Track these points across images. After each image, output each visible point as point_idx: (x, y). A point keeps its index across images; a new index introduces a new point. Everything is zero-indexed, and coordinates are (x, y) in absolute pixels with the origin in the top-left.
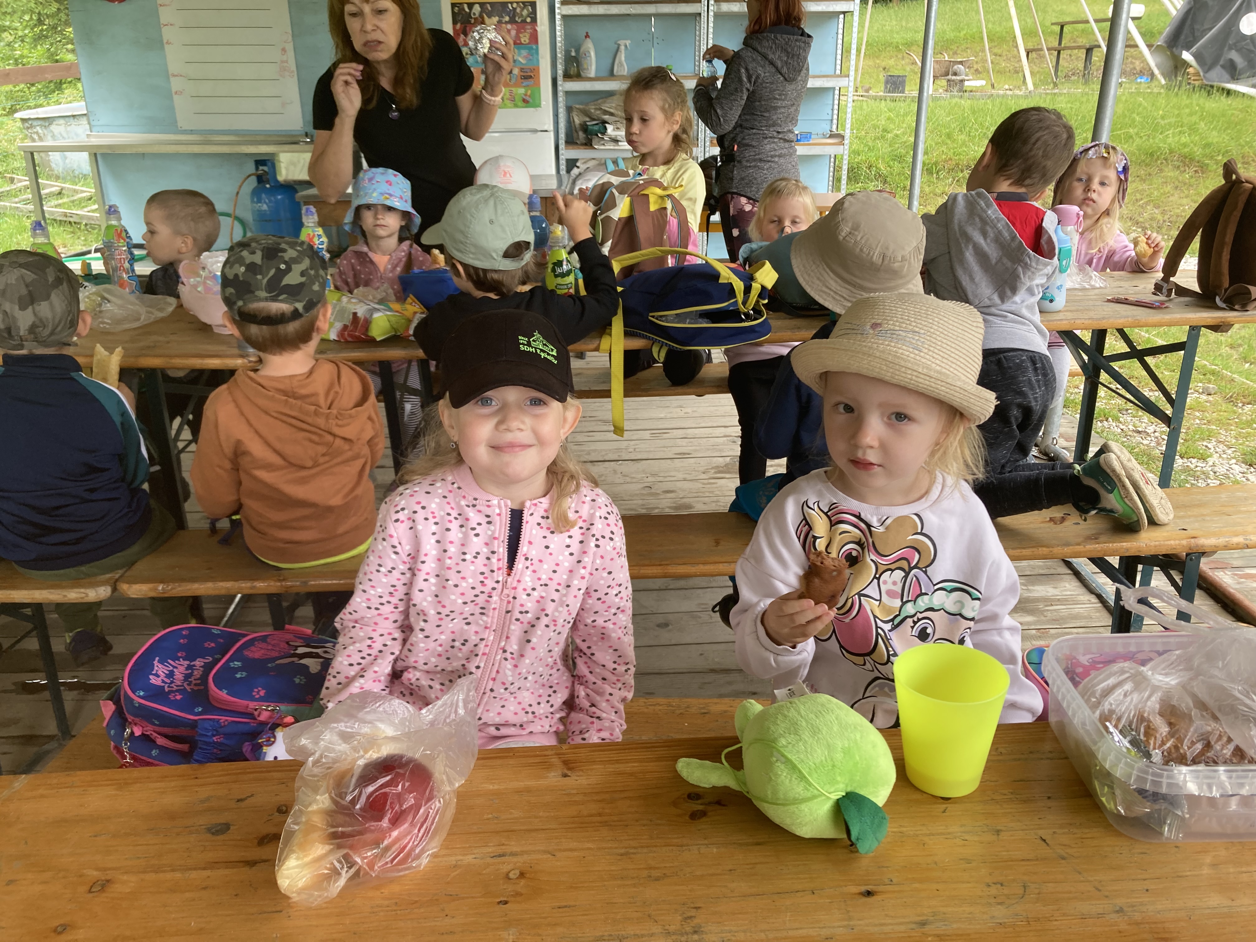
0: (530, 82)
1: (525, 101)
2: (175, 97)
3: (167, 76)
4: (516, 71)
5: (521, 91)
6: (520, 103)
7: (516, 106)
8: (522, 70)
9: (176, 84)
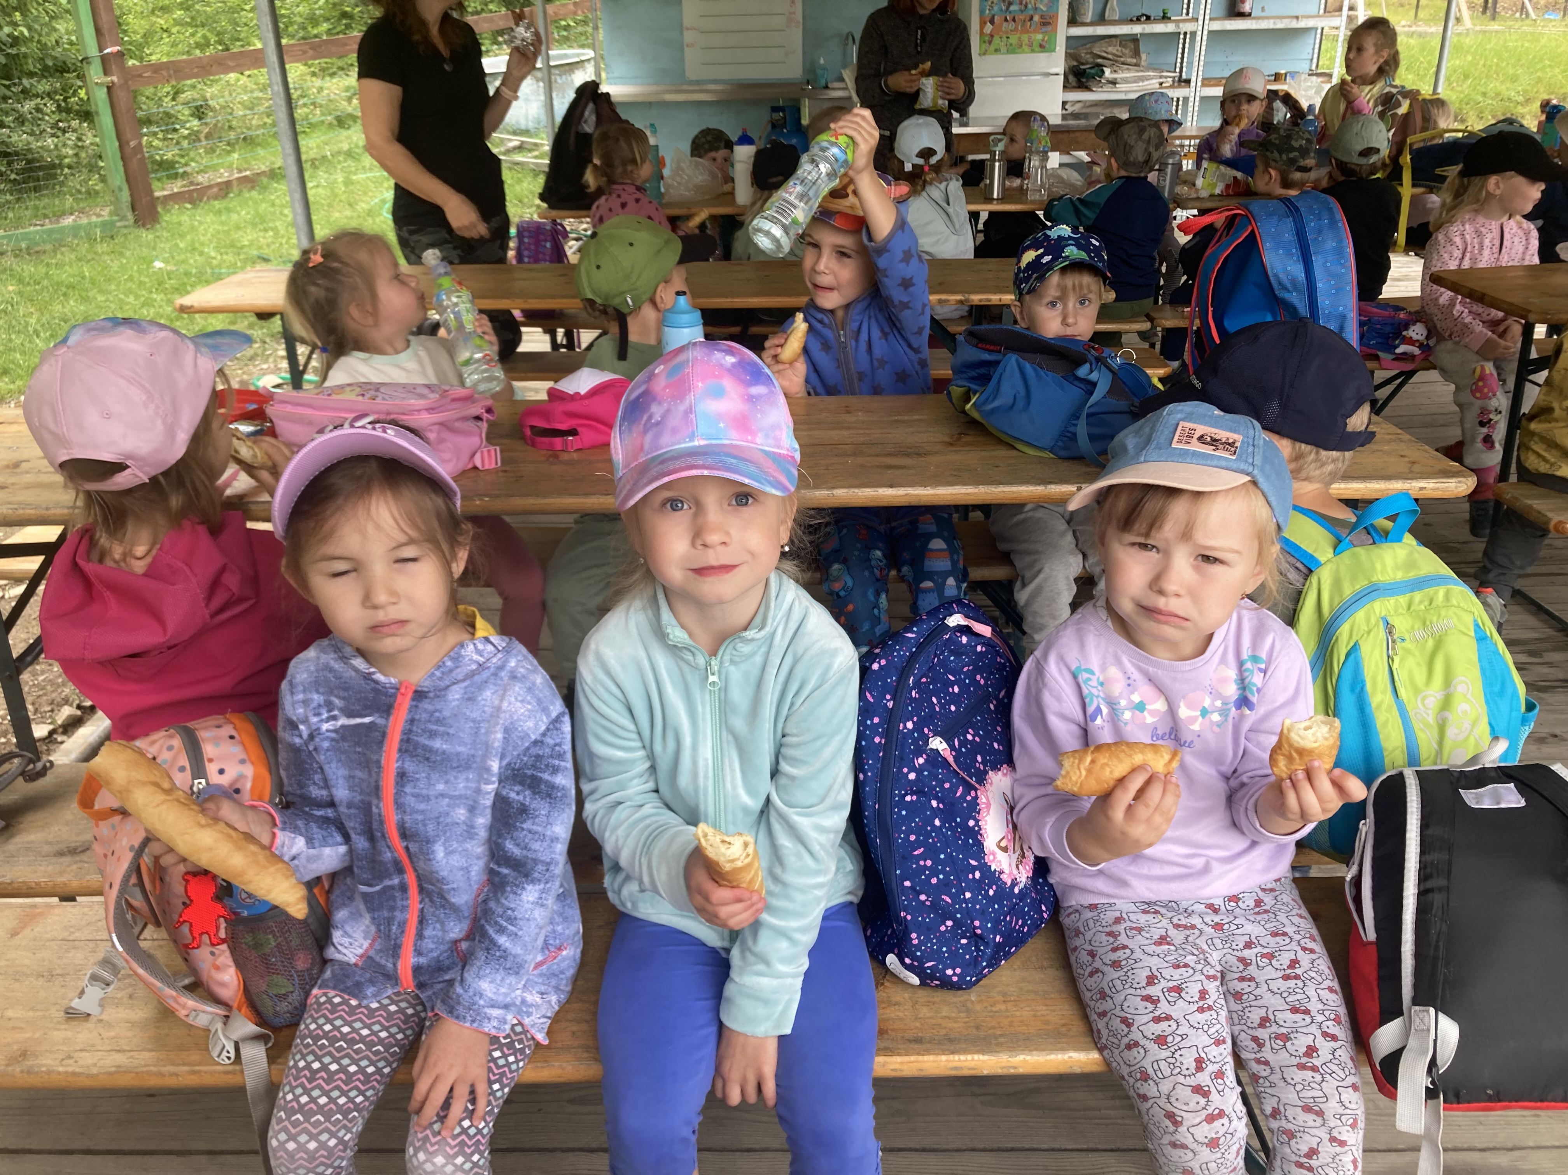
0: (1049, 28)
1: (1041, 46)
2: (686, 49)
3: (681, 28)
4: (1036, 18)
5: (1040, 37)
6: (1037, 49)
7: (1033, 51)
8: (1042, 17)
9: (688, 36)
